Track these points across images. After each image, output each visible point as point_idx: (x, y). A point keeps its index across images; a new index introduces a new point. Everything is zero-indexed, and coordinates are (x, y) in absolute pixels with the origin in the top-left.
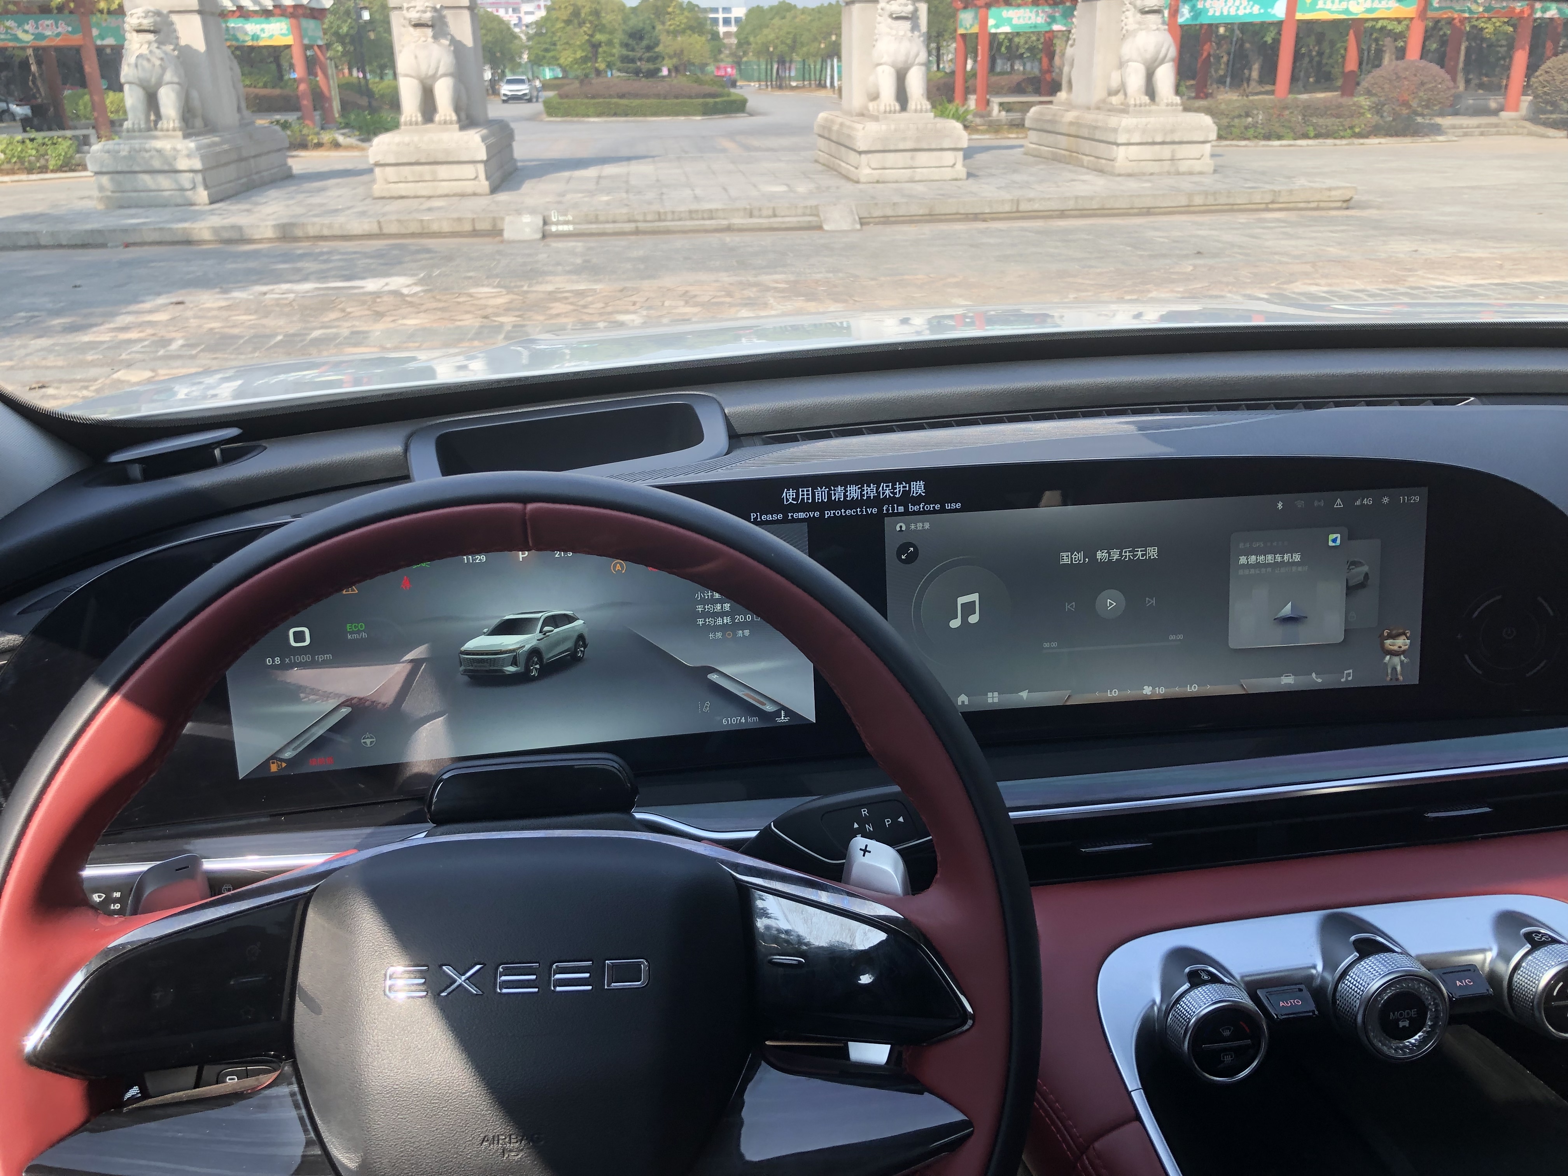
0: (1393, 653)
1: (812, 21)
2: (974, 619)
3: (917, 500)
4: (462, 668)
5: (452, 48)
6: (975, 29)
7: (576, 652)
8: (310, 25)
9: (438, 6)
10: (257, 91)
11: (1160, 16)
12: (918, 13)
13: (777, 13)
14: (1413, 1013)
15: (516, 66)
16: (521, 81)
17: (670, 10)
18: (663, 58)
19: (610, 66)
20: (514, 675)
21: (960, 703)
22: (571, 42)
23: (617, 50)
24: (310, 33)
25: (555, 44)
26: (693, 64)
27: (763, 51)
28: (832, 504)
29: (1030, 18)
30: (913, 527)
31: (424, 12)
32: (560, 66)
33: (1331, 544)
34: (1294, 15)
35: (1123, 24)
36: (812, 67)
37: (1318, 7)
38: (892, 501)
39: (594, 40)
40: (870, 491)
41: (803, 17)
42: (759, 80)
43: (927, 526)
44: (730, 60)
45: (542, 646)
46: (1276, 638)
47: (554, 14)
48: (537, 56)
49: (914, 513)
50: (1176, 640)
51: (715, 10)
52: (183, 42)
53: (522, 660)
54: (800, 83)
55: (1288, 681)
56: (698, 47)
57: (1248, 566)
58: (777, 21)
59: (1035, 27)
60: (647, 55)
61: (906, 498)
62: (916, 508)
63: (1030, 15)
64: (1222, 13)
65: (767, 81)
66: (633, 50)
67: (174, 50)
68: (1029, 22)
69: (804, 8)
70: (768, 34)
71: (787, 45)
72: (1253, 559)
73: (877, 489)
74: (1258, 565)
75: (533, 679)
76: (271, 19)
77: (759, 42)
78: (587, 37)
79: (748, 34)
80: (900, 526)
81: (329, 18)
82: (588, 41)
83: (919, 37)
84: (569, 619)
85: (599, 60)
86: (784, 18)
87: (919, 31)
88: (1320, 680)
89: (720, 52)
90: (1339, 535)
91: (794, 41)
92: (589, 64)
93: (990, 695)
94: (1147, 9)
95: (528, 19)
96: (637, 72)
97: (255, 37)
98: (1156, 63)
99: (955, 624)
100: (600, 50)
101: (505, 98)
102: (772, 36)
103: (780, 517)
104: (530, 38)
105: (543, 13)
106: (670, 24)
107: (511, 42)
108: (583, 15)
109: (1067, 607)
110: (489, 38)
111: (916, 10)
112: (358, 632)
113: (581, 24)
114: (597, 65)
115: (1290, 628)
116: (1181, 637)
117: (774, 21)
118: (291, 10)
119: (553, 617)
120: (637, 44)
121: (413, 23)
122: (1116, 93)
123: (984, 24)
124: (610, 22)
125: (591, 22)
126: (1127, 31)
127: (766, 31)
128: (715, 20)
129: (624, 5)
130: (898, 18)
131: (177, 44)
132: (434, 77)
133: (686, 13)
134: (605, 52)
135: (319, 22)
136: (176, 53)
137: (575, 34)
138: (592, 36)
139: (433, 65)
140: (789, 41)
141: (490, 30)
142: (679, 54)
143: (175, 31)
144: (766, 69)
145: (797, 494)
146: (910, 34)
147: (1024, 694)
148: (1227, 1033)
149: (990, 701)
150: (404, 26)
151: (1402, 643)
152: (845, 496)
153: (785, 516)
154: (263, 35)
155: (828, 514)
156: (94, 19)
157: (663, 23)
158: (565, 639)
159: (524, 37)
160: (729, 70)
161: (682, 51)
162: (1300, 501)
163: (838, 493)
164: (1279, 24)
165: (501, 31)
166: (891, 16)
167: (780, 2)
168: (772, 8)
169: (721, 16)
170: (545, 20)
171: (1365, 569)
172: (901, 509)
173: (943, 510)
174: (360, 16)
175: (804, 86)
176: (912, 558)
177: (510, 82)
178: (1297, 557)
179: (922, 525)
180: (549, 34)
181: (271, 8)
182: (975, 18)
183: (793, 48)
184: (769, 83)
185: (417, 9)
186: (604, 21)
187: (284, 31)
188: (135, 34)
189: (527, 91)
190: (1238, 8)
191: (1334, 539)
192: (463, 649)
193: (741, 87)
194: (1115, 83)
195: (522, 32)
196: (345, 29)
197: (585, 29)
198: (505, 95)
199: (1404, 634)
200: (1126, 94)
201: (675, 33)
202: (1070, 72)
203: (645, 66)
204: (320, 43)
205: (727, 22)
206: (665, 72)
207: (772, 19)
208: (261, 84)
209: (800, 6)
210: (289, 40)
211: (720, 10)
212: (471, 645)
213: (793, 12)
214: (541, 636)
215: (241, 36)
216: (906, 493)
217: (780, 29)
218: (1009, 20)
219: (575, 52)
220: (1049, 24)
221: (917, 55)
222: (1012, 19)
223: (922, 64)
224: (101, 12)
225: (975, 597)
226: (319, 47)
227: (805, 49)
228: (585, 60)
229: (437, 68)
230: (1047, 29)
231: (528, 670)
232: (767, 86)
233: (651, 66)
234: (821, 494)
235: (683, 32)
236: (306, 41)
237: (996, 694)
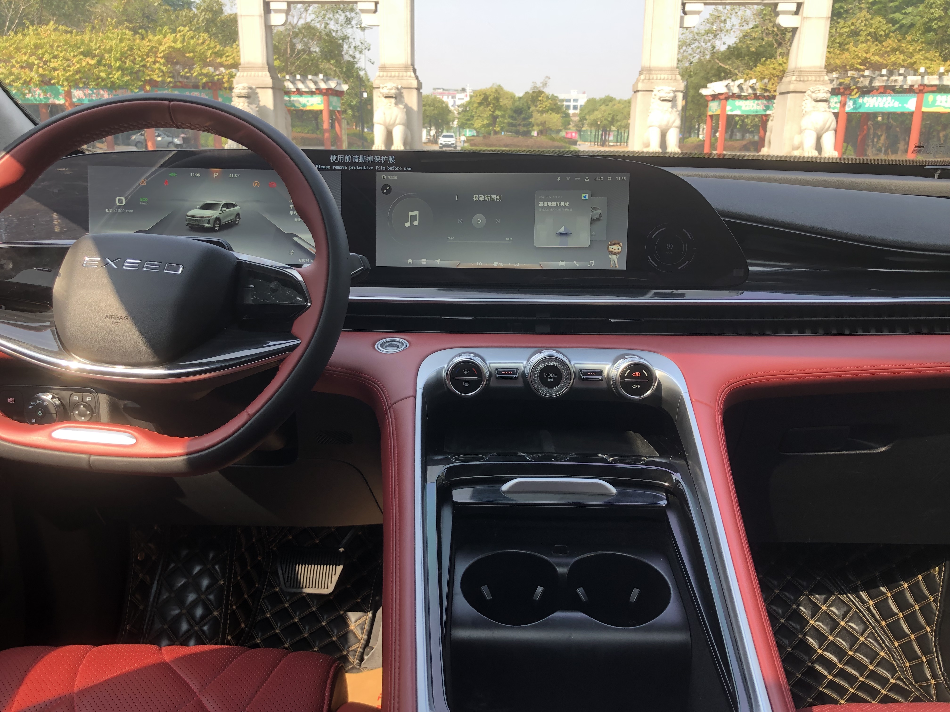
0: (612, 253)
1: (625, 107)
2: (416, 223)
3: (391, 165)
4: (186, 223)
5: (405, 110)
6: (718, 112)
7: (236, 221)
8: (334, 100)
9: (399, 87)
10: (303, 135)
11: (827, 103)
12: (677, 98)
13: (604, 103)
14: (555, 375)
15: (449, 129)
16: (451, 136)
17: (540, 99)
18: (533, 126)
19: (502, 129)
20: (208, 228)
21: (408, 263)
22: (482, 115)
23: (508, 120)
24: (334, 104)
25: (473, 117)
26: (551, 130)
27: (594, 124)
28: (352, 164)
29: (753, 106)
30: (389, 177)
31: (391, 89)
32: (475, 129)
33: (583, 198)
34: (921, 108)
35: (803, 108)
36: (623, 134)
37: (936, 104)
38: (380, 164)
39: (494, 114)
40: (370, 159)
41: (619, 105)
42: (591, 142)
43: (396, 177)
44: (574, 129)
45: (221, 216)
46: (557, 243)
47: (474, 99)
48: (462, 123)
49: (390, 171)
50: (509, 241)
51: (569, 101)
52: (262, 104)
53: (212, 222)
54: (615, 144)
55: (562, 265)
56: (555, 120)
57: (543, 207)
58: (603, 107)
59: (757, 112)
60: (523, 122)
61: (386, 163)
62: (391, 168)
63: (753, 104)
64: (874, 106)
65: (595, 142)
66: (515, 120)
67: (257, 107)
68: (752, 109)
69: (621, 99)
70: (598, 115)
71: (608, 121)
72: (546, 204)
73: (373, 158)
74: (548, 207)
75: (216, 231)
76: (314, 96)
77: (592, 119)
78: (490, 113)
79: (586, 114)
80: (383, 176)
81: (346, 97)
82: (491, 114)
83: (676, 111)
84: (233, 205)
85: (497, 126)
86: (607, 105)
87: (677, 108)
88: (578, 265)
89: (569, 124)
90: (587, 195)
91: (613, 118)
92: (491, 128)
93: (422, 260)
94: (819, 99)
95: (459, 102)
96: (517, 133)
97: (305, 105)
98: (823, 132)
99: (407, 225)
100: (498, 120)
101: (441, 146)
102: (599, 116)
103: (329, 167)
104: (459, 114)
105: (468, 99)
106: (540, 107)
107: (448, 115)
108: (489, 100)
109: (459, 221)
110: (436, 112)
111: (675, 96)
112: (145, 202)
113: (488, 105)
114: (495, 128)
115: (564, 238)
116: (511, 239)
117: (601, 107)
118: (324, 91)
119: (227, 204)
120: (518, 116)
121: (385, 96)
122: (798, 148)
123: (724, 109)
124: (505, 104)
125: (493, 104)
126: (806, 112)
127: (596, 113)
128: (568, 107)
129: (515, 96)
130: (663, 100)
131: (259, 105)
132: (394, 125)
133: (550, 101)
134: (500, 121)
135: (339, 98)
136: (257, 109)
137: (485, 111)
138: (494, 112)
139: (393, 118)
140: (609, 119)
141: (436, 107)
142: (543, 124)
143: (258, 97)
144: (595, 134)
145: (337, 158)
146: (670, 109)
147: (438, 261)
148: (466, 373)
149: (422, 263)
150: (380, 97)
151: (616, 248)
152: (359, 160)
153: (331, 167)
154: (308, 104)
155: (351, 168)
156: (220, 93)
157: (536, 106)
158: (231, 215)
159: (456, 112)
160: (574, 134)
161: (545, 122)
162: (568, 177)
163: (356, 159)
164: (911, 114)
165: (443, 108)
166: (660, 99)
167: (606, 96)
168: (601, 100)
169: (572, 104)
170: (469, 103)
171: (600, 211)
172: (384, 168)
173: (403, 171)
174: (362, 95)
175: (617, 145)
176: (388, 192)
177: (445, 136)
178: (567, 204)
179: (393, 177)
180: (470, 111)
181: (314, 90)
182: (718, 106)
183: (612, 123)
184: (596, 143)
185: (388, 88)
186: (501, 104)
187: (320, 102)
188: (237, 98)
189: (454, 142)
190: (884, 103)
191: (585, 196)
192: (188, 214)
193: (580, 145)
194: (796, 142)
195: (455, 110)
196: (354, 102)
197: (490, 108)
198: (441, 144)
199: (618, 244)
200: (803, 149)
201: (542, 112)
202: (770, 136)
203: (522, 129)
204: (339, 109)
205: (575, 108)
206: (535, 133)
207: (600, 106)
208: (306, 131)
209: (618, 98)
210: (321, 107)
211: (572, 100)
212: (191, 213)
213: (613, 102)
214: (221, 212)
215: (296, 104)
216: (386, 161)
217: (605, 111)
218: (740, 107)
219: (483, 121)
220: (765, 111)
221: (674, 122)
222: (741, 106)
223: (677, 127)
224: (225, 89)
225: (417, 213)
226: (338, 111)
227: (619, 124)
228: (488, 125)
229: (395, 120)
230: (764, 113)
231: (214, 227)
232: (595, 145)
233: (525, 129)
234: (348, 159)
235: (547, 111)
236: (331, 108)
237: (425, 260)
